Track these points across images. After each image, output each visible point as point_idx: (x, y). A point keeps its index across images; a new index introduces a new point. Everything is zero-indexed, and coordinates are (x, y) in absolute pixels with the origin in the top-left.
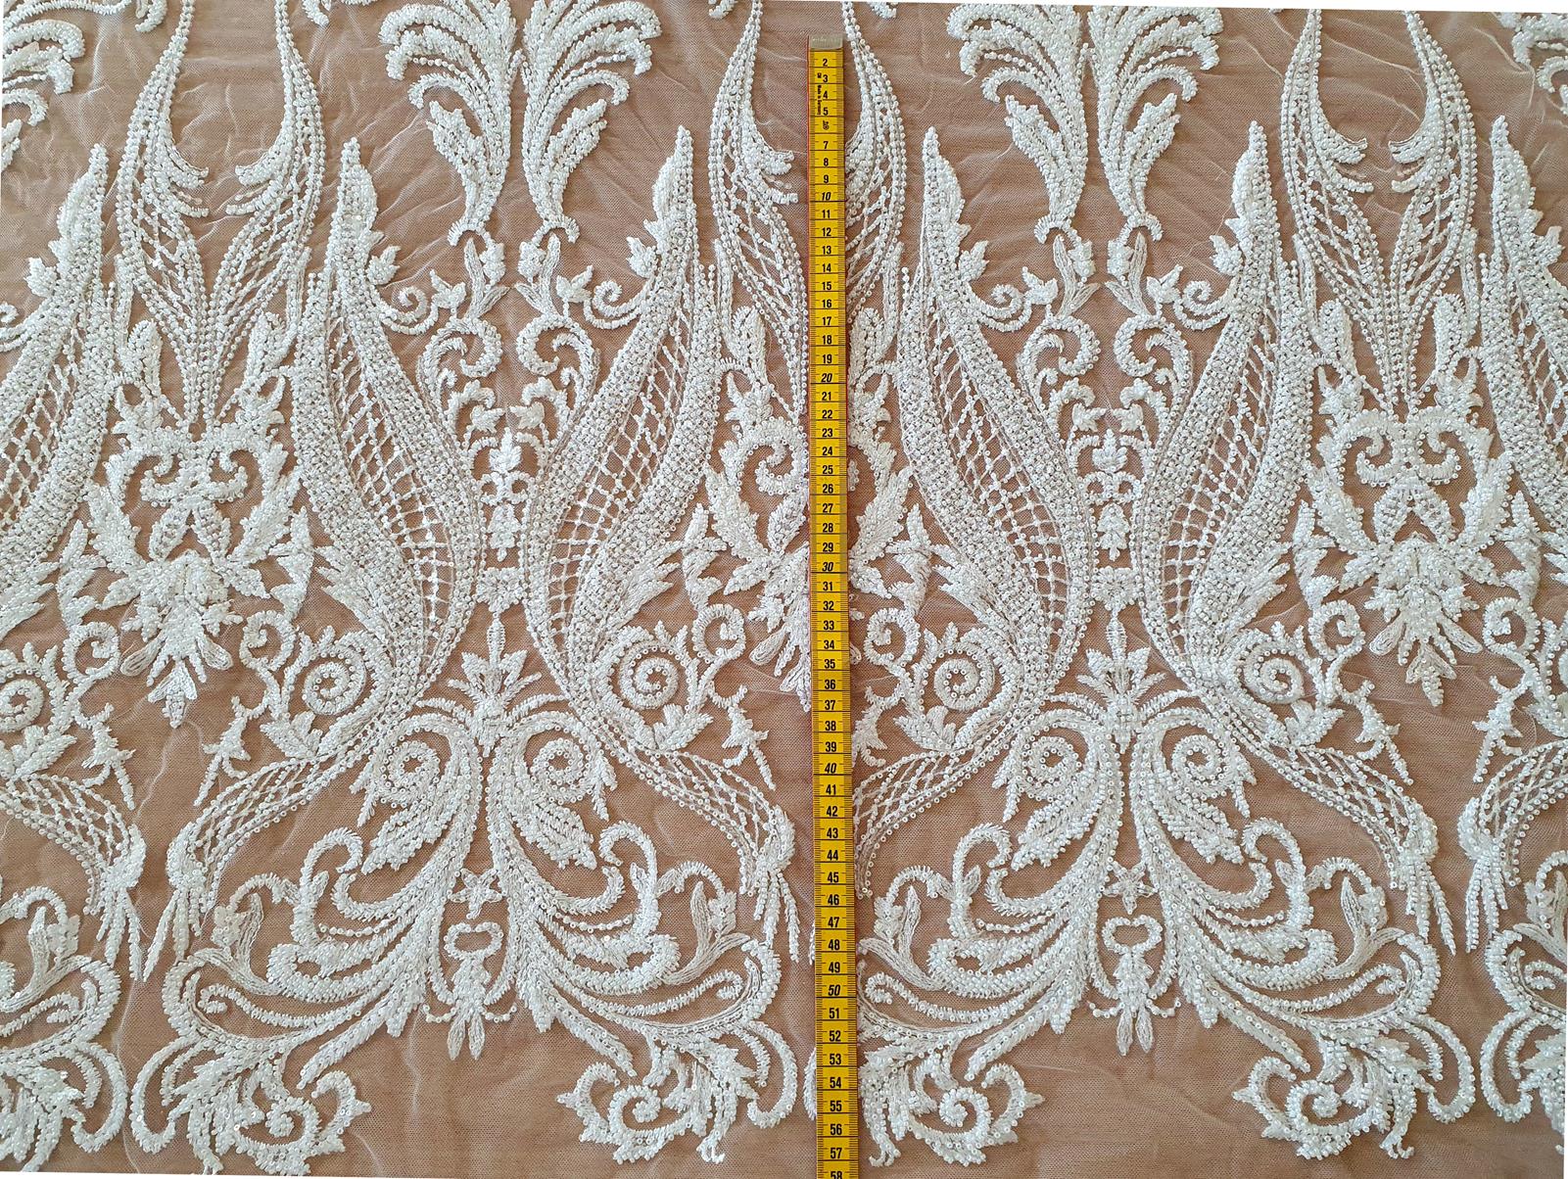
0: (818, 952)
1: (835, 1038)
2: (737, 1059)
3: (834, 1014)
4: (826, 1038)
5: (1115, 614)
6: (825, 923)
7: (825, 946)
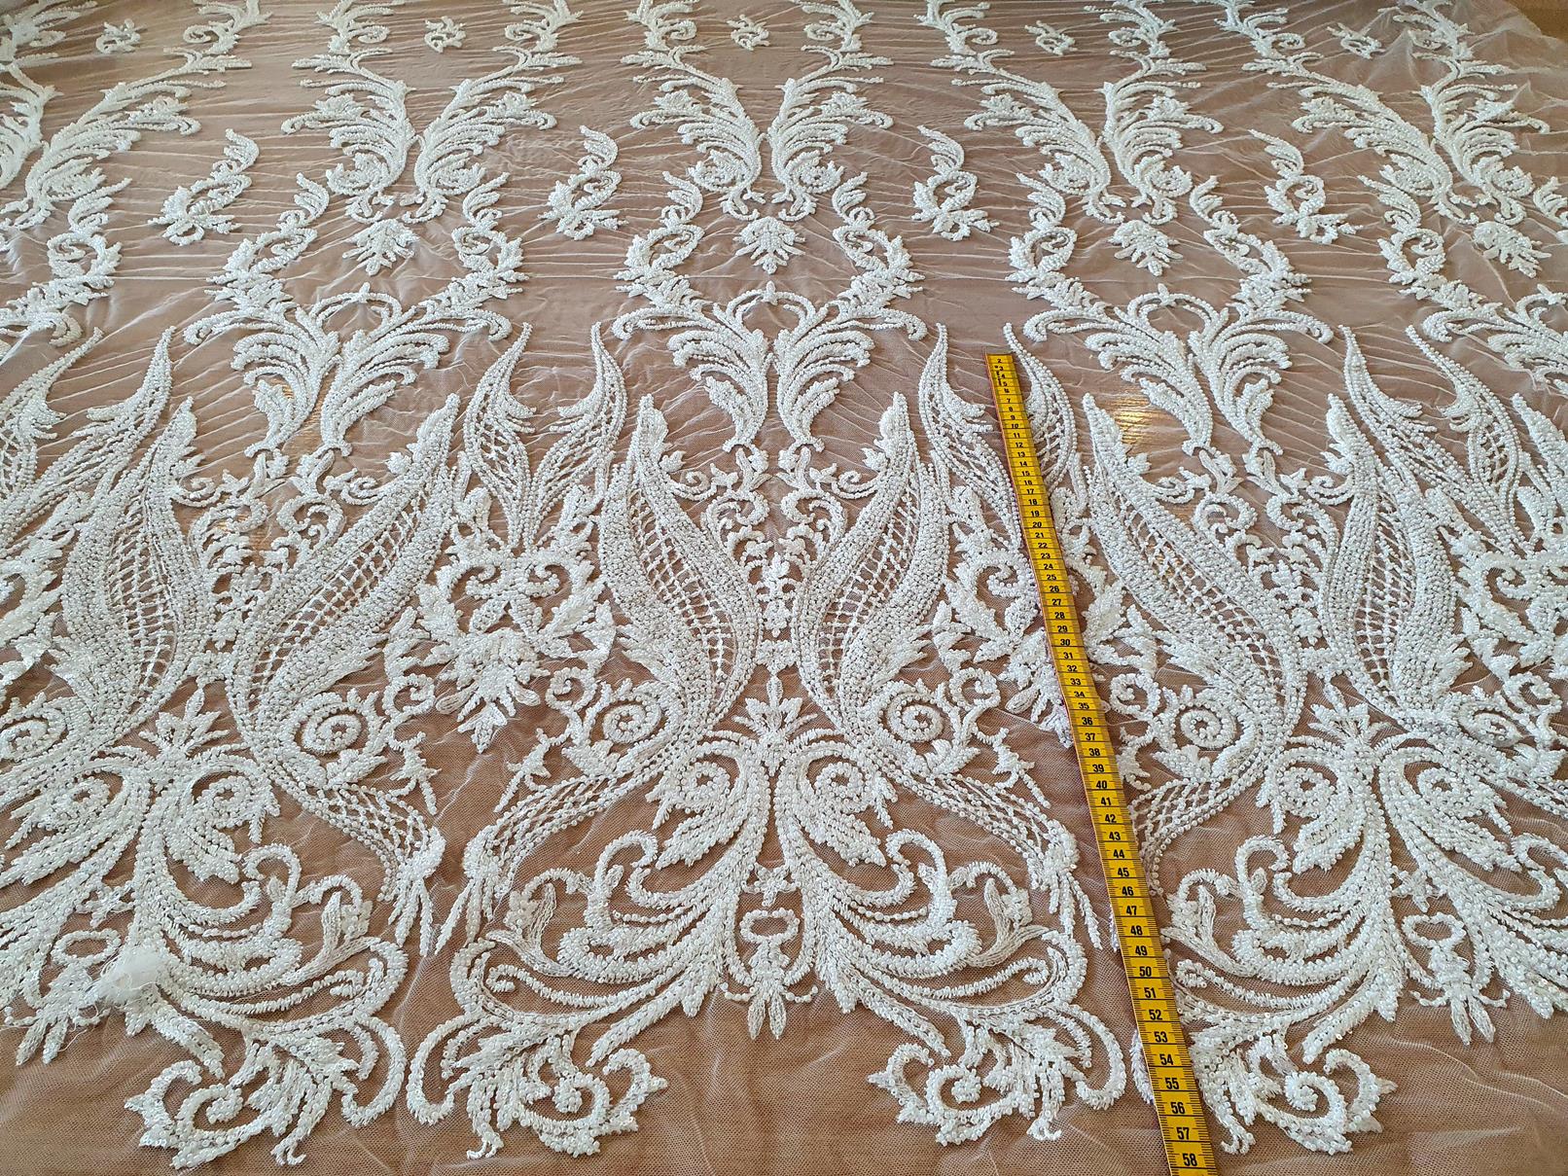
0: (1122, 937)
1: (1156, 1017)
2: (1056, 1039)
3: (1150, 994)
4: (1147, 1017)
5: (1327, 679)
6: (1123, 911)
7: (1128, 932)
